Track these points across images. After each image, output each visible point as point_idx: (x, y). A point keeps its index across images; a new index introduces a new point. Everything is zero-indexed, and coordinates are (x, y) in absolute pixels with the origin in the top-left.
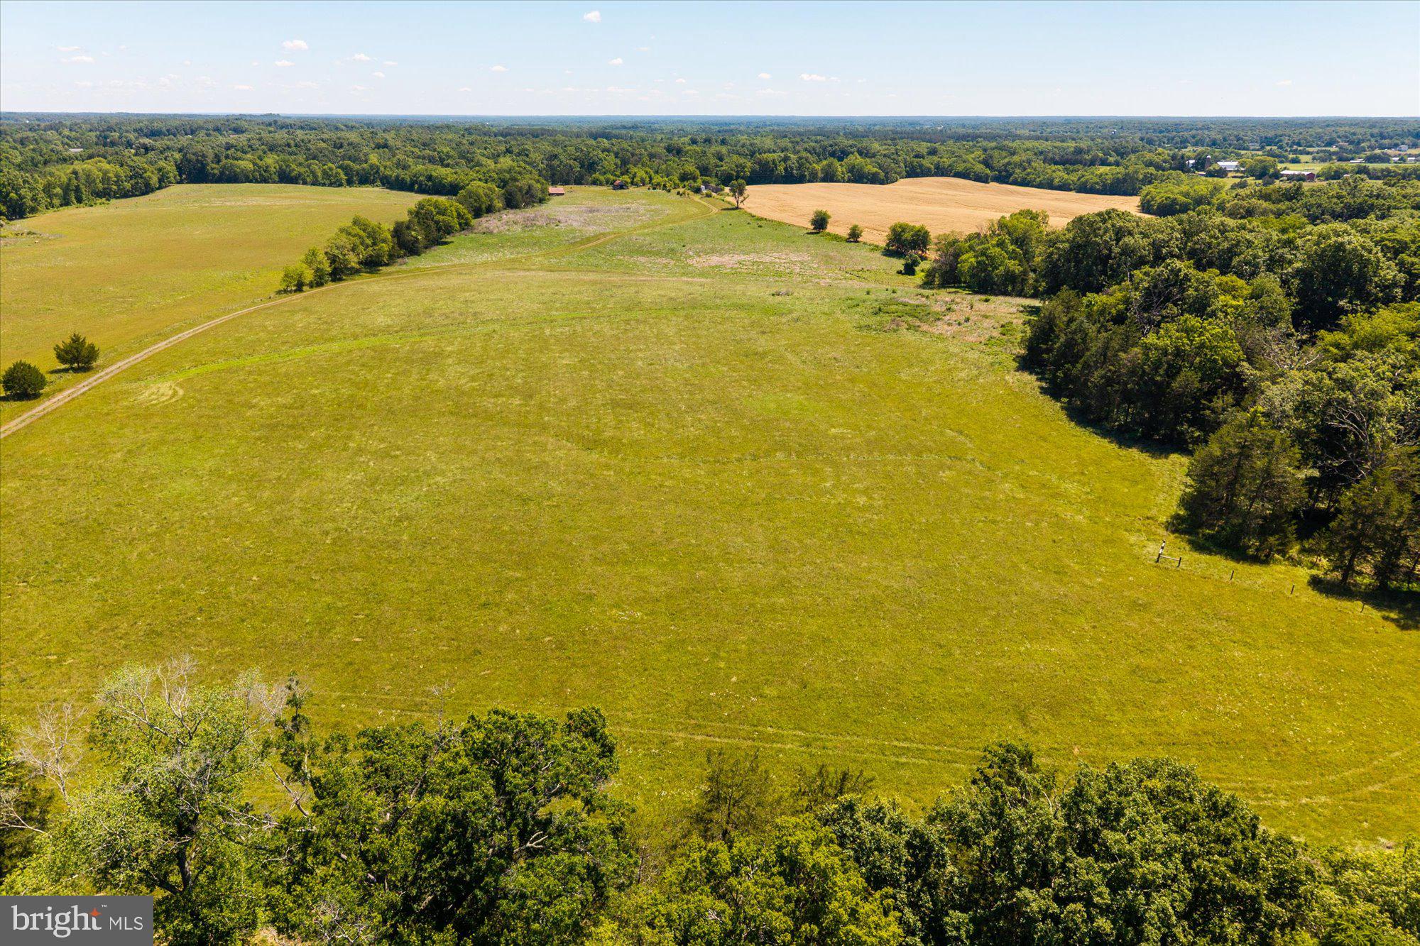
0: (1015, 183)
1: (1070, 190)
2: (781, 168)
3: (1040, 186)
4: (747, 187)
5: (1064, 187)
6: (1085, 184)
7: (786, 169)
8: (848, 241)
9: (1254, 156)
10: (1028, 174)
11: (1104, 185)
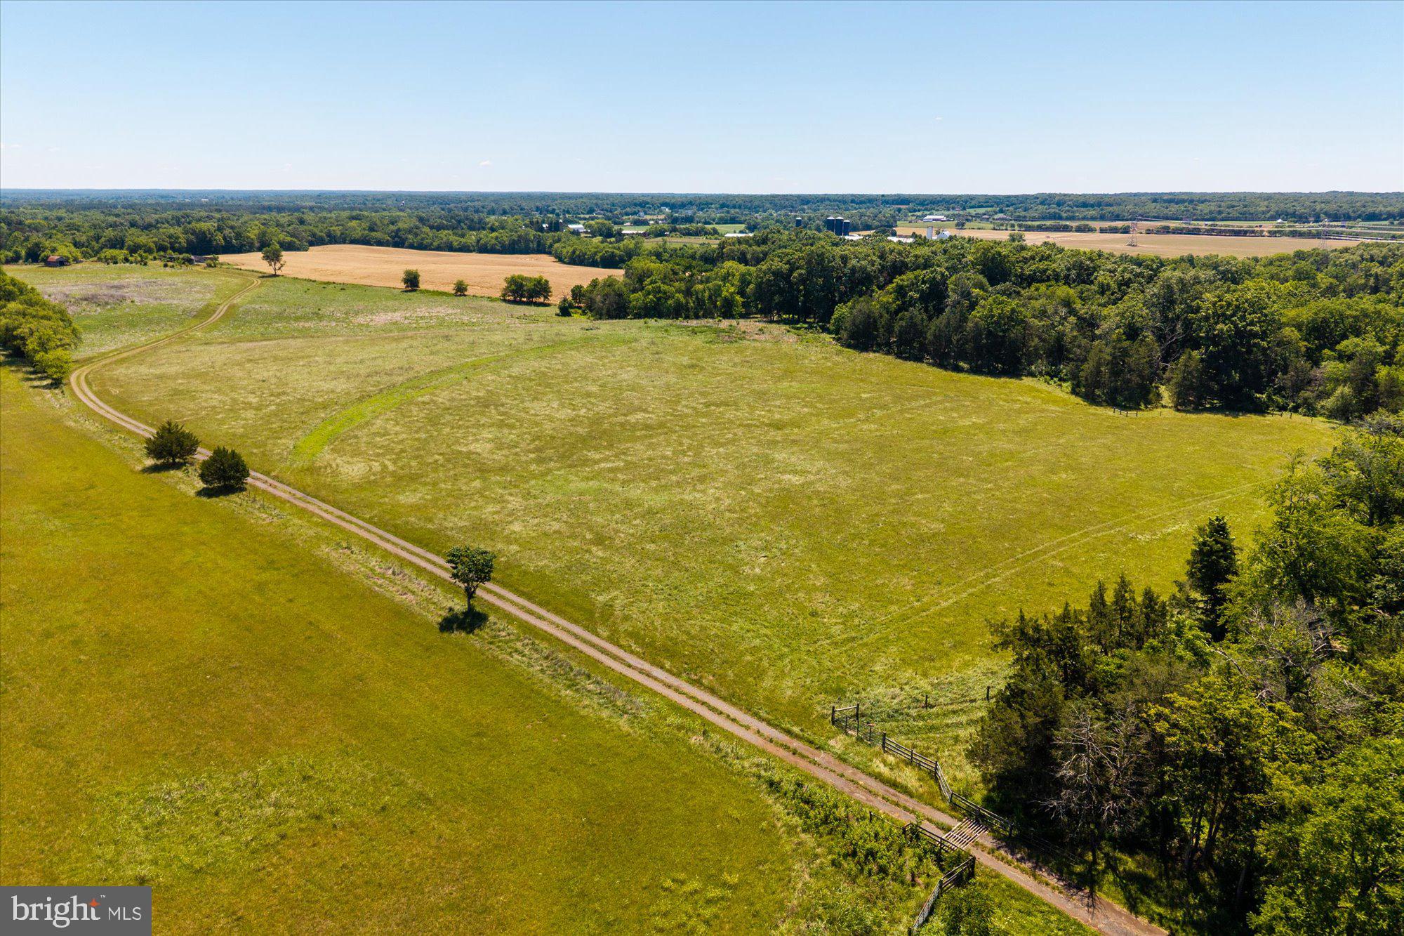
0: (411, 247)
1: (471, 251)
2: (219, 237)
3: (439, 249)
4: (283, 253)
5: (464, 249)
6: (486, 244)
7: (224, 238)
8: (456, 295)
9: (599, 220)
10: (423, 239)
11: (503, 245)
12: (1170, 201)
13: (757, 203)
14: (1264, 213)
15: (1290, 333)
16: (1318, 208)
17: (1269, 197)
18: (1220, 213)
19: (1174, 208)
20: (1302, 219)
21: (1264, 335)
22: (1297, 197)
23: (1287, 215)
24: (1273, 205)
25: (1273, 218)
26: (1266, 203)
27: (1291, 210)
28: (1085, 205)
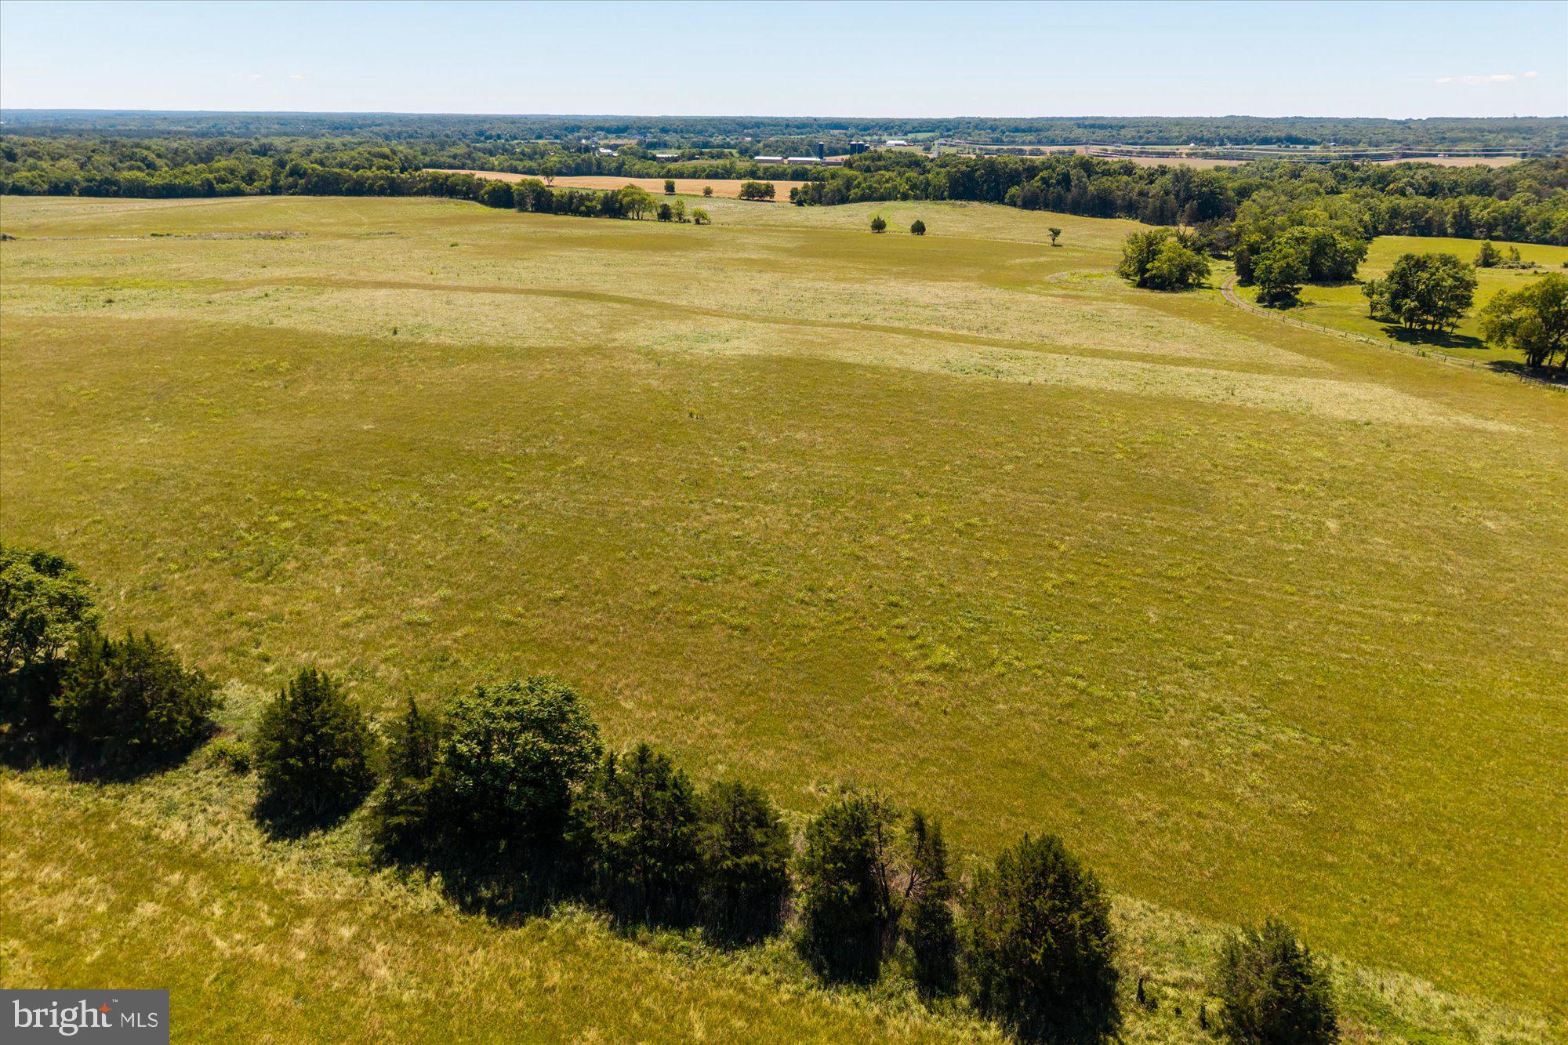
12: (1092, 126)
13: (700, 127)
14: (1177, 137)
15: (1231, 193)
16: (1222, 133)
17: (1178, 122)
18: (1141, 138)
19: (1100, 134)
20: (1210, 143)
21: (1220, 194)
22: (1201, 122)
23: (1199, 140)
24: (1184, 131)
25: (1186, 143)
26: (1177, 128)
27: (1199, 136)
28: (1017, 130)
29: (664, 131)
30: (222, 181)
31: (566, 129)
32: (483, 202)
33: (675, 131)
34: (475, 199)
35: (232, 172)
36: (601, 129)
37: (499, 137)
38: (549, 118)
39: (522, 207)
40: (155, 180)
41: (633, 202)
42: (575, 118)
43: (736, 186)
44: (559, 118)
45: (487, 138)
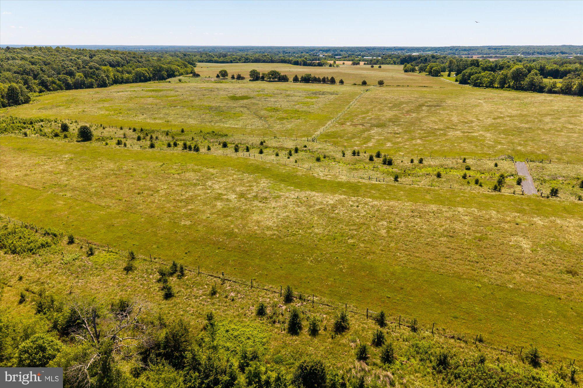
29: (341, 51)
30: (234, 60)
31: (310, 50)
32: (292, 64)
33: (345, 51)
34: (290, 63)
35: (236, 58)
36: (321, 50)
37: (290, 53)
38: (305, 47)
39: (300, 65)
40: (220, 60)
41: (324, 63)
42: (313, 47)
43: (351, 62)
44: (308, 47)
45: (286, 53)
